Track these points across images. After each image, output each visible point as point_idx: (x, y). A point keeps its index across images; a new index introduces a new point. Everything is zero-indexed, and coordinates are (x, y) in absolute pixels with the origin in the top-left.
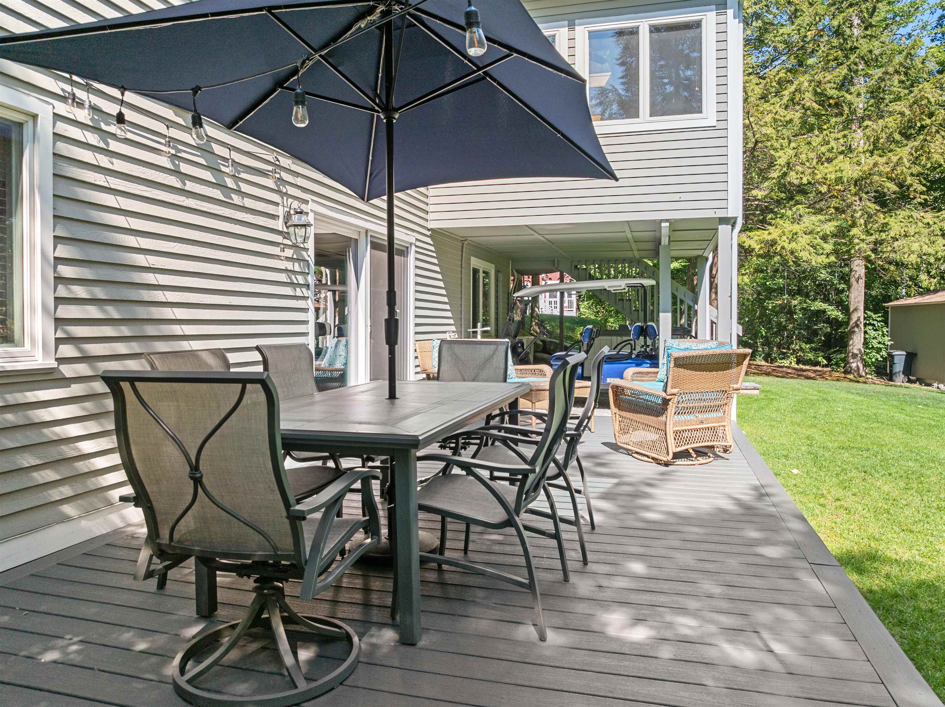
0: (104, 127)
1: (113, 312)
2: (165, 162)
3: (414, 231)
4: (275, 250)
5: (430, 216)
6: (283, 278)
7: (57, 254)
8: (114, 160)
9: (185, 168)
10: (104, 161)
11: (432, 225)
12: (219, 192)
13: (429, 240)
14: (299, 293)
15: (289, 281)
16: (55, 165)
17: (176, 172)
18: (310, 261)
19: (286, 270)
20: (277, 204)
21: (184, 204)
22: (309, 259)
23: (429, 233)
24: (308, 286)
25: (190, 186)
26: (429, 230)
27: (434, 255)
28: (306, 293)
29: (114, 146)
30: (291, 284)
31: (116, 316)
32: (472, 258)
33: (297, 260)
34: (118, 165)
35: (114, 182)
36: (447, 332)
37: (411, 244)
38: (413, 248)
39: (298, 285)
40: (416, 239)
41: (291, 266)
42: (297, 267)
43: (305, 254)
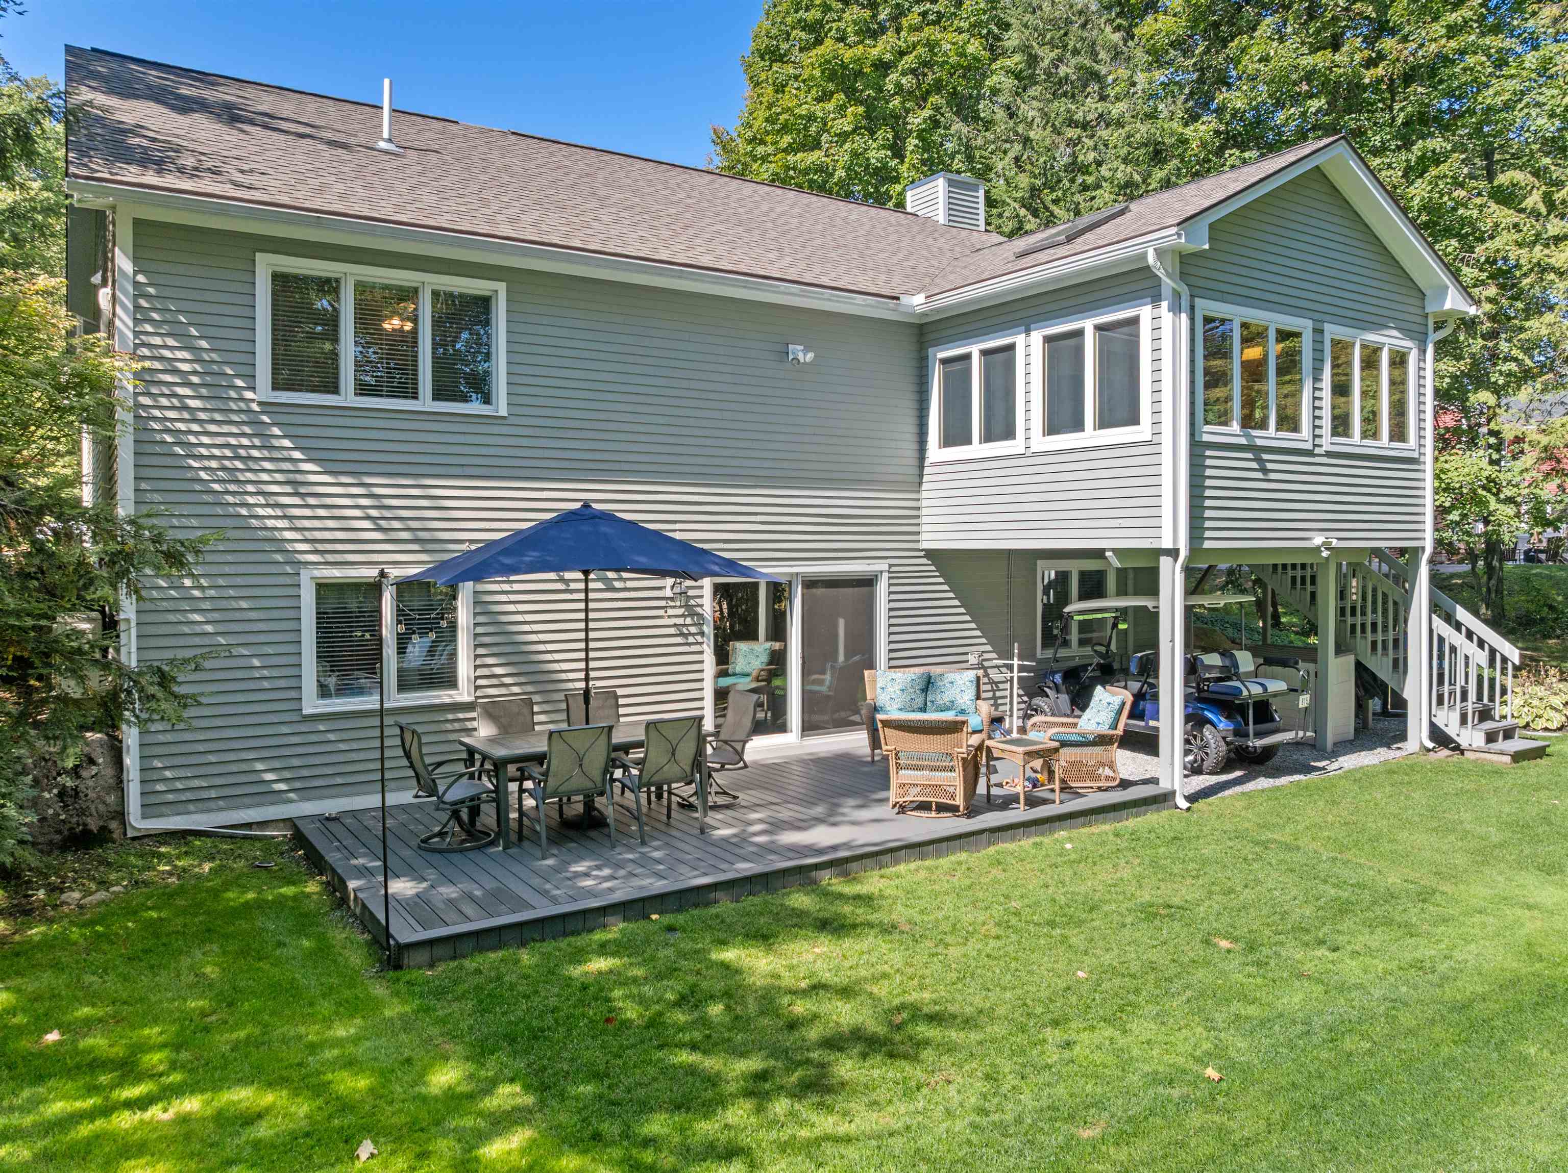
3: (887, 558)
4: (661, 612)
6: (672, 631)
11: (925, 545)
12: (600, 584)
13: (924, 561)
15: (678, 633)
18: (705, 614)
19: (675, 625)
21: (568, 598)
22: (704, 612)
23: (922, 554)
24: (702, 634)
26: (921, 551)
27: (936, 574)
28: (699, 638)
30: (682, 634)
32: (1039, 562)
33: (689, 615)
34: (516, 587)
35: (513, 597)
36: (967, 654)
37: (881, 572)
38: (885, 576)
39: (690, 634)
40: (890, 566)
41: (680, 621)
42: (689, 621)
43: (699, 610)
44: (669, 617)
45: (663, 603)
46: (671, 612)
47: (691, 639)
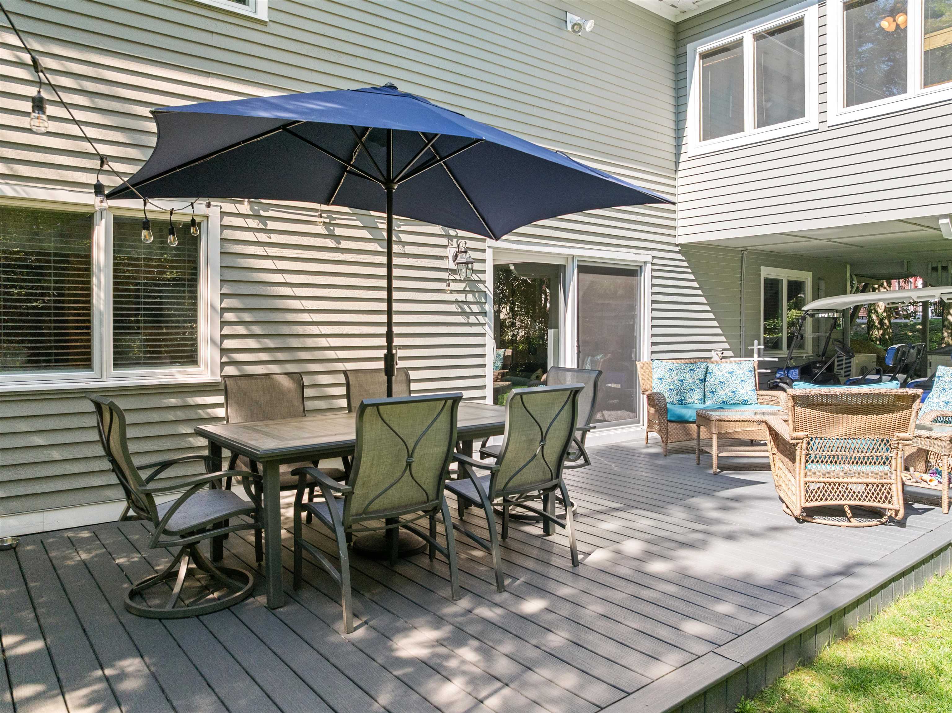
0: (262, 213)
1: (269, 343)
2: (320, 229)
3: (650, 249)
4: (443, 286)
5: (680, 231)
6: (453, 308)
7: (223, 306)
8: (272, 235)
9: (338, 231)
10: (263, 237)
11: (680, 240)
12: (376, 245)
13: (679, 256)
14: (472, 319)
15: (460, 310)
16: (222, 246)
17: (332, 236)
18: (488, 292)
19: (456, 302)
20: (445, 247)
21: (339, 259)
22: (486, 290)
23: (677, 249)
24: (485, 314)
25: (344, 244)
26: (677, 246)
27: (689, 270)
28: (481, 319)
29: (271, 225)
30: (463, 313)
31: (272, 345)
32: (763, 268)
33: (471, 292)
34: (275, 238)
35: (272, 251)
36: (710, 350)
37: (645, 263)
38: (649, 266)
39: (473, 313)
40: (653, 257)
41: (461, 297)
42: (470, 298)
43: (481, 286)
44: (452, 291)
45: (445, 275)
46: (453, 286)
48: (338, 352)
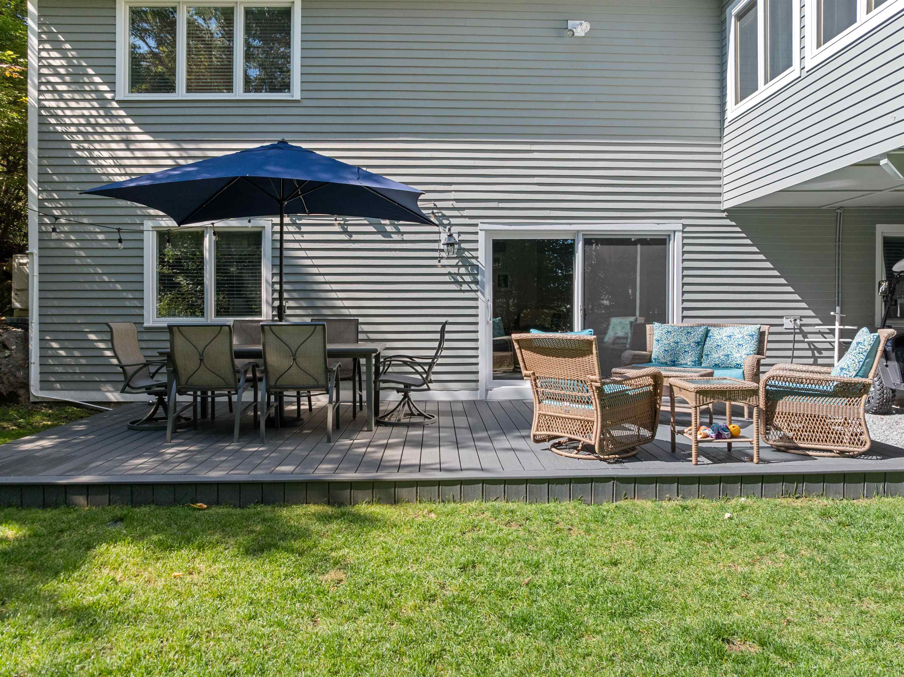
0: (298, 222)
2: (337, 229)
4: (435, 262)
5: (726, 196)
6: (447, 279)
7: (274, 280)
8: (305, 235)
9: (350, 229)
10: (298, 237)
11: (727, 205)
12: (380, 236)
13: (728, 222)
15: (452, 280)
16: (273, 244)
17: (345, 232)
18: (480, 265)
19: (449, 274)
20: (439, 233)
21: (351, 247)
22: (479, 264)
23: (724, 215)
25: (355, 237)
26: (724, 211)
27: (743, 235)
28: (474, 287)
29: (304, 229)
30: (456, 282)
31: (304, 305)
32: (878, 226)
33: (463, 266)
34: (306, 237)
35: (304, 245)
36: (782, 317)
37: (674, 232)
38: (679, 235)
39: (465, 282)
40: (684, 226)
41: (454, 270)
42: (463, 270)
43: (474, 261)
44: (444, 266)
45: (436, 254)
46: (444, 262)
47: (465, 287)
48: (350, 310)
